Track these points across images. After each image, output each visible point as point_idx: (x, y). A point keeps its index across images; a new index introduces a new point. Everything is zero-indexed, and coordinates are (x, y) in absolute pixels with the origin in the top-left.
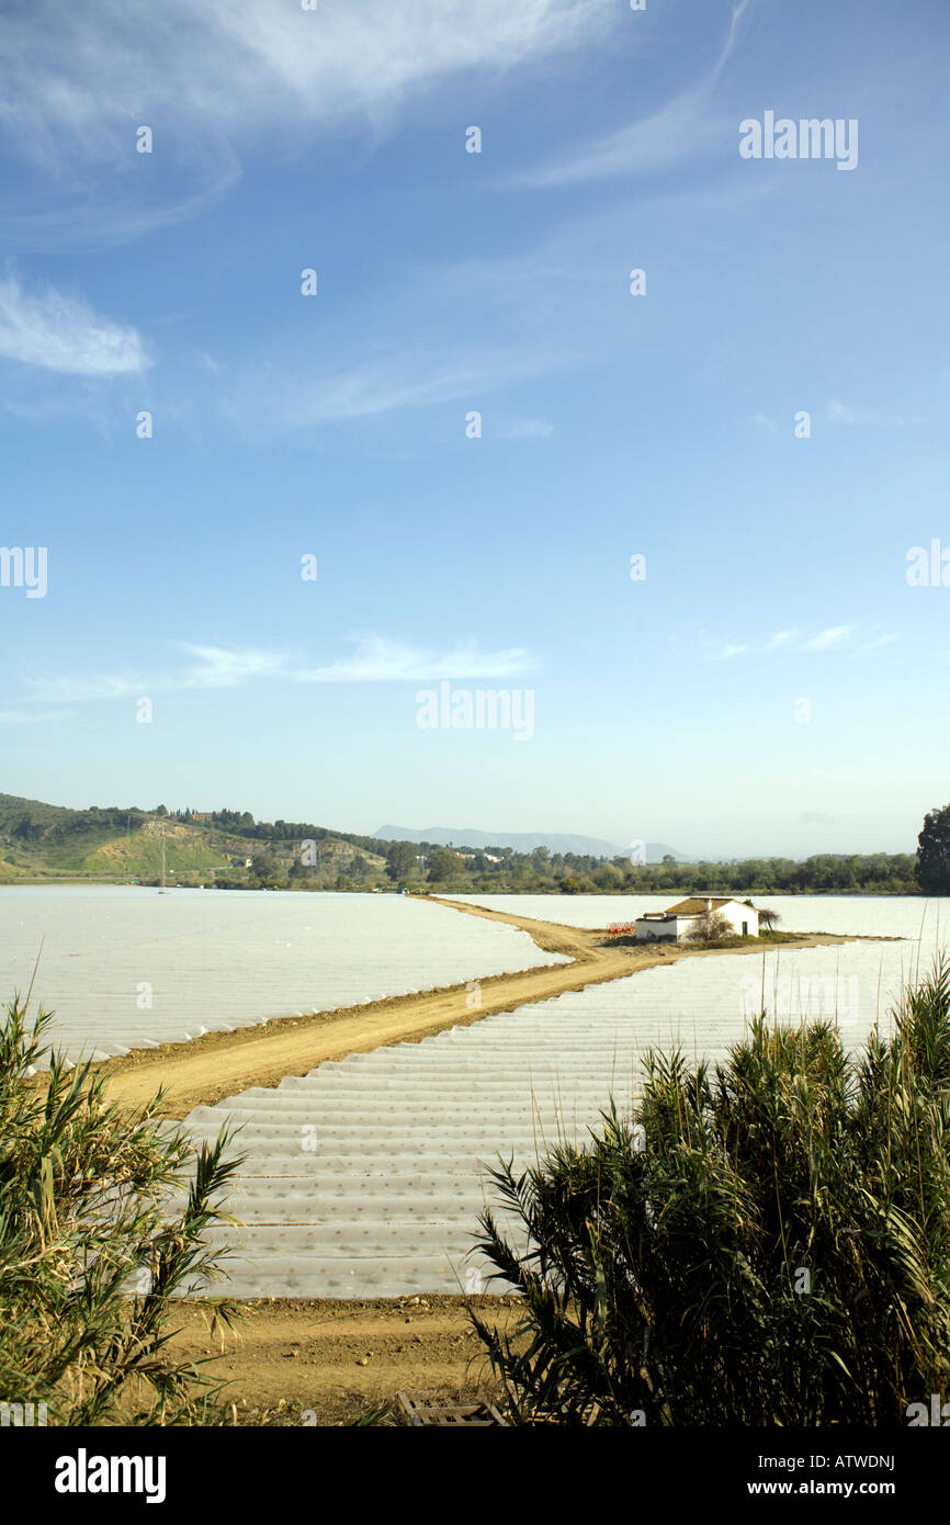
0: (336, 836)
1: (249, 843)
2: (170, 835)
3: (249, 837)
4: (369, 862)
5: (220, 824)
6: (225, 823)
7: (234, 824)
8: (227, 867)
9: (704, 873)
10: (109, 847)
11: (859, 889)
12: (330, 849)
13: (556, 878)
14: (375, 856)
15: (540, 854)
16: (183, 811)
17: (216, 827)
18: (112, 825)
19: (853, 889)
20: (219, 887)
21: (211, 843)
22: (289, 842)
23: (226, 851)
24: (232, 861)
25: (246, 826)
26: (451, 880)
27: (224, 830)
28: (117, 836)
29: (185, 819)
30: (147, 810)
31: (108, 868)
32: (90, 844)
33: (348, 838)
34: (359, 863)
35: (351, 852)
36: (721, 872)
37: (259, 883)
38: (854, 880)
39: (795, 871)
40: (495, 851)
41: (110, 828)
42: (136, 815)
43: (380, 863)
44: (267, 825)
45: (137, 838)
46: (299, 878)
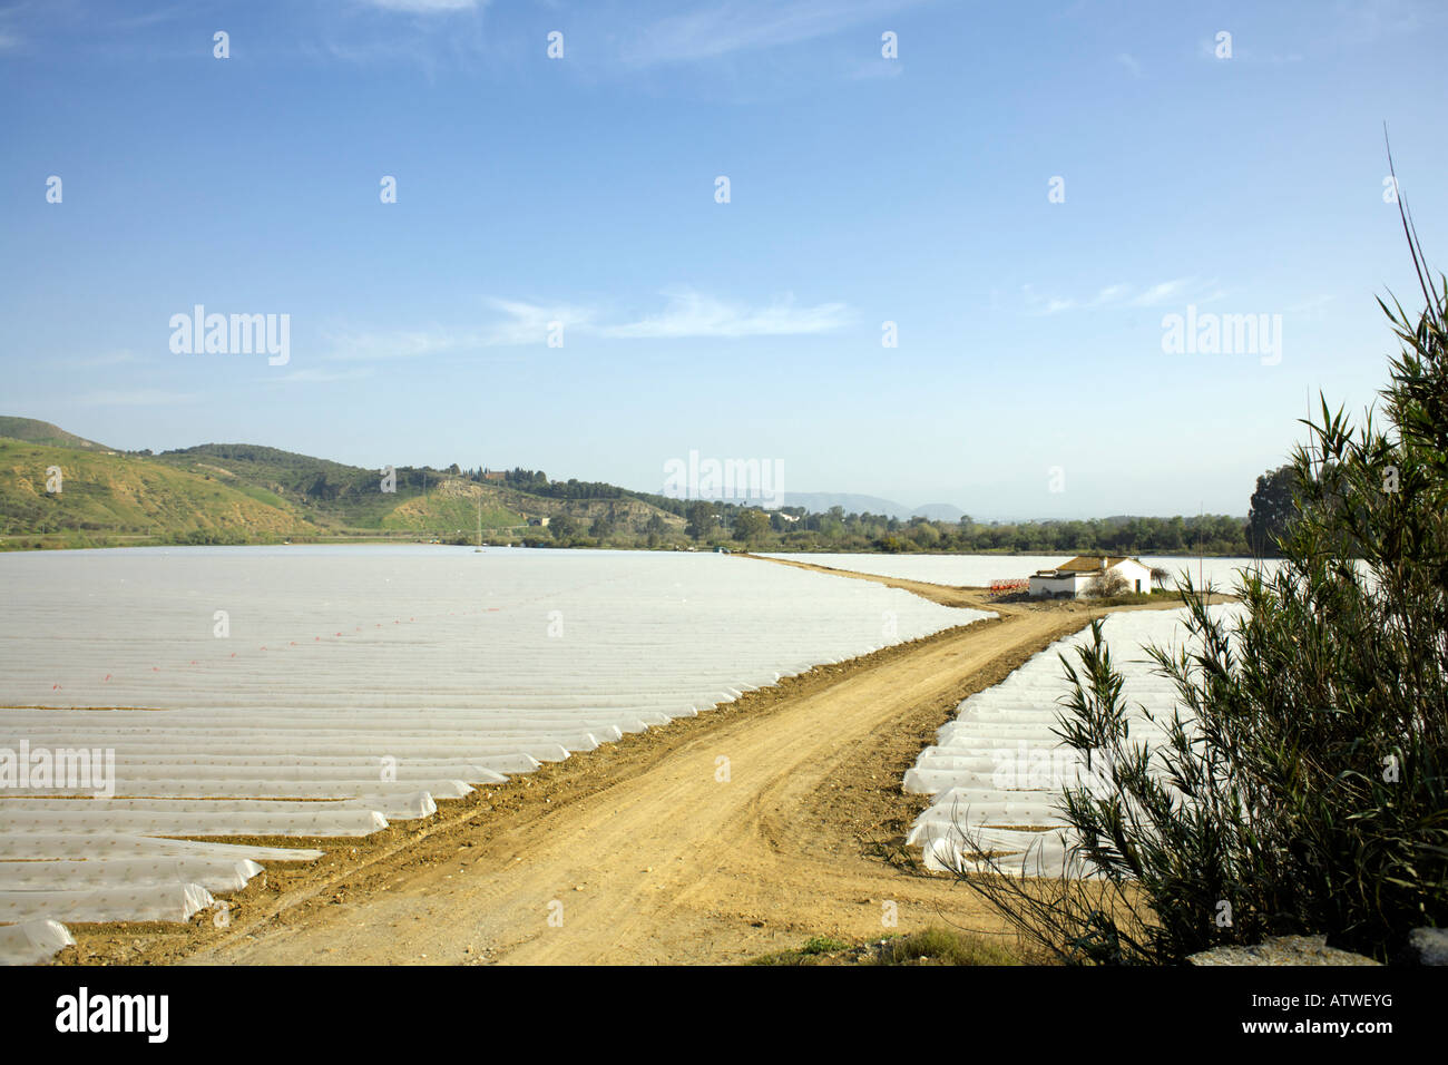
0: (631, 494)
1: (545, 501)
2: (466, 494)
3: (546, 496)
4: (666, 521)
5: (514, 483)
6: (518, 481)
7: (528, 482)
8: (524, 526)
9: (1022, 533)
10: (406, 506)
11: (1187, 550)
12: (626, 508)
13: (868, 537)
14: (671, 515)
15: (836, 513)
16: (476, 470)
17: (510, 486)
18: (407, 484)
19: (1181, 550)
20: (527, 546)
21: (506, 501)
22: (584, 501)
23: (522, 510)
24: (528, 520)
25: (539, 484)
26: (757, 539)
27: (518, 489)
28: (413, 495)
29: (478, 478)
30: (439, 469)
31: (406, 527)
32: (386, 503)
33: (642, 497)
34: (655, 521)
35: (647, 511)
36: (1040, 533)
37: (569, 542)
38: (1181, 539)
39: (1116, 532)
40: (788, 510)
41: (405, 487)
42: (431, 474)
43: (679, 523)
44: (561, 484)
45: (434, 497)
46: (598, 536)
